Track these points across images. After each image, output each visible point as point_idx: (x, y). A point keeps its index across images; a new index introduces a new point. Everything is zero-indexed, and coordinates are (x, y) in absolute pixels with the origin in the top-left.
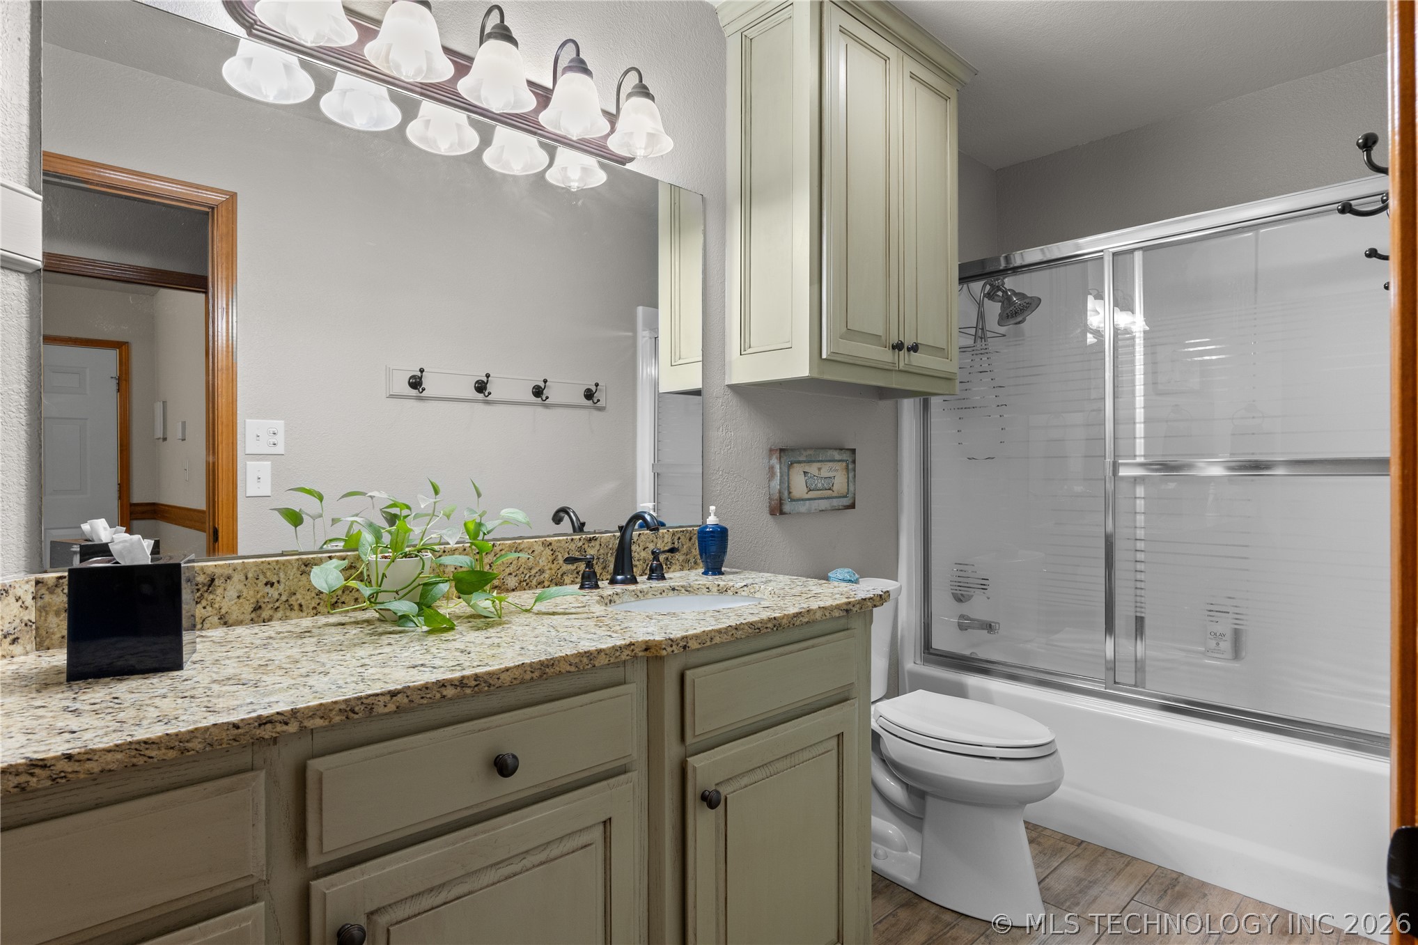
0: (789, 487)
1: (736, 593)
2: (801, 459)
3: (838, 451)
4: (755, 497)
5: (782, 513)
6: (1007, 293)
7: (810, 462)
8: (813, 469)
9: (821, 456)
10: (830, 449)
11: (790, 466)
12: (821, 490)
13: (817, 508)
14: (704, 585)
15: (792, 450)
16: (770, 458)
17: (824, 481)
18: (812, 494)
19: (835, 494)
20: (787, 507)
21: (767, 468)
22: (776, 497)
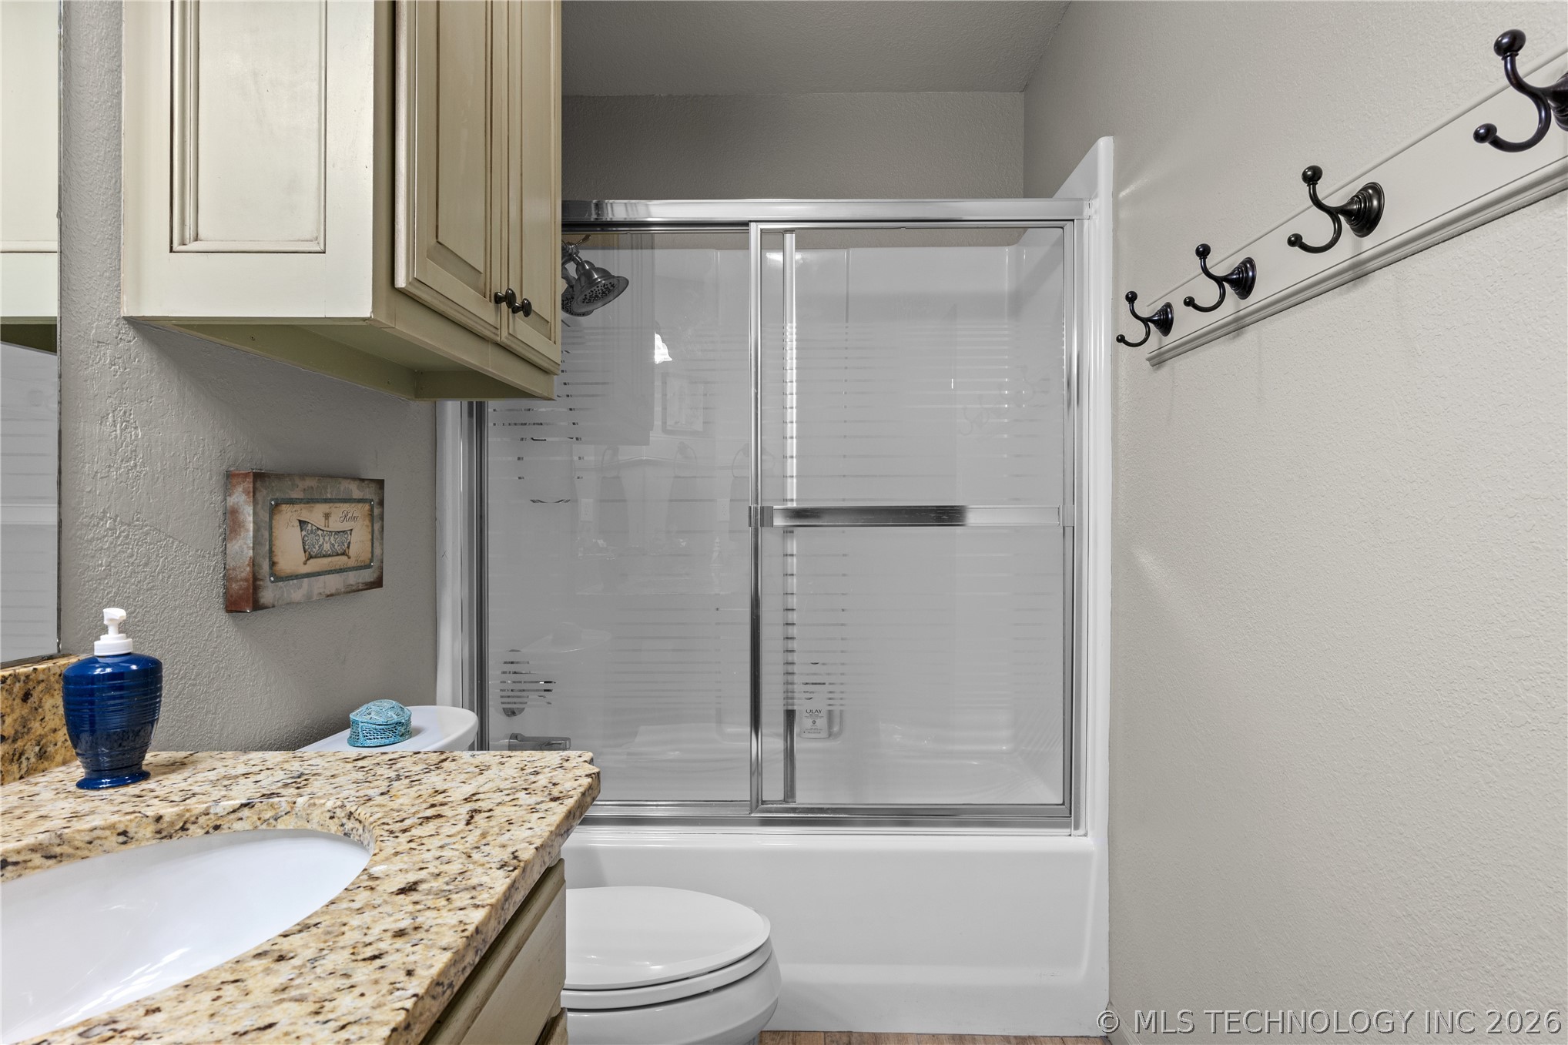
0: (271, 551)
1: (217, 828)
2: (295, 495)
3: (357, 483)
4: (194, 575)
5: (257, 606)
6: (584, 267)
7: (310, 501)
8: (315, 515)
9: (329, 490)
10: (346, 478)
11: (274, 510)
12: (330, 556)
13: (321, 591)
14: (112, 827)
15: (280, 477)
16: (227, 490)
17: (335, 539)
18: (315, 565)
19: (352, 563)
20: (267, 595)
21: (220, 513)
22: (244, 575)
